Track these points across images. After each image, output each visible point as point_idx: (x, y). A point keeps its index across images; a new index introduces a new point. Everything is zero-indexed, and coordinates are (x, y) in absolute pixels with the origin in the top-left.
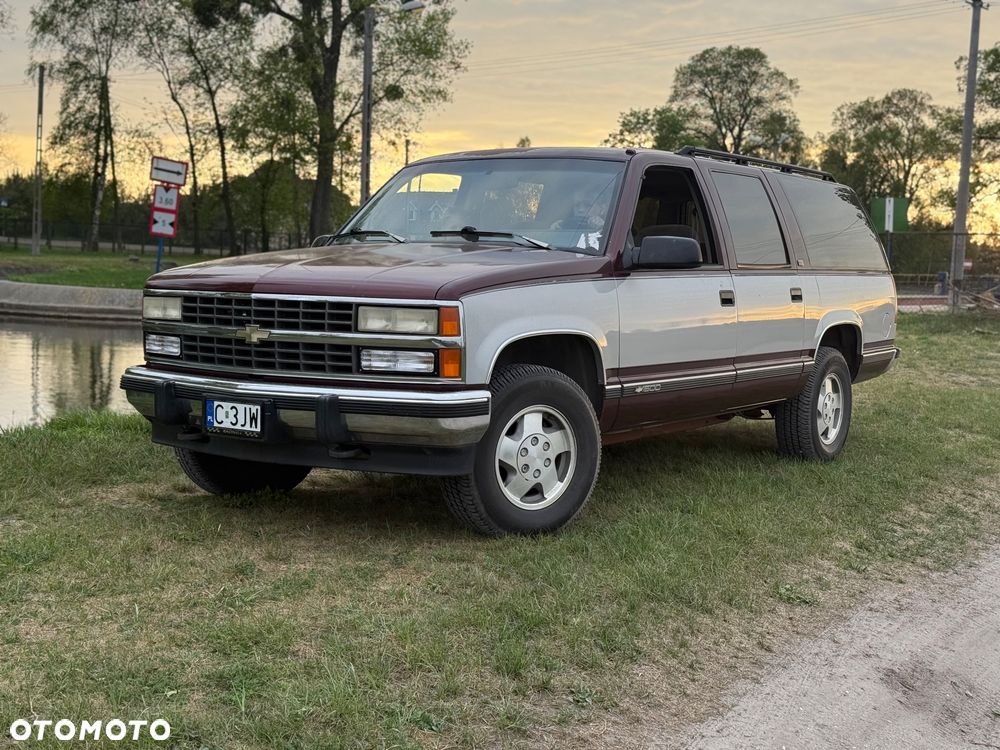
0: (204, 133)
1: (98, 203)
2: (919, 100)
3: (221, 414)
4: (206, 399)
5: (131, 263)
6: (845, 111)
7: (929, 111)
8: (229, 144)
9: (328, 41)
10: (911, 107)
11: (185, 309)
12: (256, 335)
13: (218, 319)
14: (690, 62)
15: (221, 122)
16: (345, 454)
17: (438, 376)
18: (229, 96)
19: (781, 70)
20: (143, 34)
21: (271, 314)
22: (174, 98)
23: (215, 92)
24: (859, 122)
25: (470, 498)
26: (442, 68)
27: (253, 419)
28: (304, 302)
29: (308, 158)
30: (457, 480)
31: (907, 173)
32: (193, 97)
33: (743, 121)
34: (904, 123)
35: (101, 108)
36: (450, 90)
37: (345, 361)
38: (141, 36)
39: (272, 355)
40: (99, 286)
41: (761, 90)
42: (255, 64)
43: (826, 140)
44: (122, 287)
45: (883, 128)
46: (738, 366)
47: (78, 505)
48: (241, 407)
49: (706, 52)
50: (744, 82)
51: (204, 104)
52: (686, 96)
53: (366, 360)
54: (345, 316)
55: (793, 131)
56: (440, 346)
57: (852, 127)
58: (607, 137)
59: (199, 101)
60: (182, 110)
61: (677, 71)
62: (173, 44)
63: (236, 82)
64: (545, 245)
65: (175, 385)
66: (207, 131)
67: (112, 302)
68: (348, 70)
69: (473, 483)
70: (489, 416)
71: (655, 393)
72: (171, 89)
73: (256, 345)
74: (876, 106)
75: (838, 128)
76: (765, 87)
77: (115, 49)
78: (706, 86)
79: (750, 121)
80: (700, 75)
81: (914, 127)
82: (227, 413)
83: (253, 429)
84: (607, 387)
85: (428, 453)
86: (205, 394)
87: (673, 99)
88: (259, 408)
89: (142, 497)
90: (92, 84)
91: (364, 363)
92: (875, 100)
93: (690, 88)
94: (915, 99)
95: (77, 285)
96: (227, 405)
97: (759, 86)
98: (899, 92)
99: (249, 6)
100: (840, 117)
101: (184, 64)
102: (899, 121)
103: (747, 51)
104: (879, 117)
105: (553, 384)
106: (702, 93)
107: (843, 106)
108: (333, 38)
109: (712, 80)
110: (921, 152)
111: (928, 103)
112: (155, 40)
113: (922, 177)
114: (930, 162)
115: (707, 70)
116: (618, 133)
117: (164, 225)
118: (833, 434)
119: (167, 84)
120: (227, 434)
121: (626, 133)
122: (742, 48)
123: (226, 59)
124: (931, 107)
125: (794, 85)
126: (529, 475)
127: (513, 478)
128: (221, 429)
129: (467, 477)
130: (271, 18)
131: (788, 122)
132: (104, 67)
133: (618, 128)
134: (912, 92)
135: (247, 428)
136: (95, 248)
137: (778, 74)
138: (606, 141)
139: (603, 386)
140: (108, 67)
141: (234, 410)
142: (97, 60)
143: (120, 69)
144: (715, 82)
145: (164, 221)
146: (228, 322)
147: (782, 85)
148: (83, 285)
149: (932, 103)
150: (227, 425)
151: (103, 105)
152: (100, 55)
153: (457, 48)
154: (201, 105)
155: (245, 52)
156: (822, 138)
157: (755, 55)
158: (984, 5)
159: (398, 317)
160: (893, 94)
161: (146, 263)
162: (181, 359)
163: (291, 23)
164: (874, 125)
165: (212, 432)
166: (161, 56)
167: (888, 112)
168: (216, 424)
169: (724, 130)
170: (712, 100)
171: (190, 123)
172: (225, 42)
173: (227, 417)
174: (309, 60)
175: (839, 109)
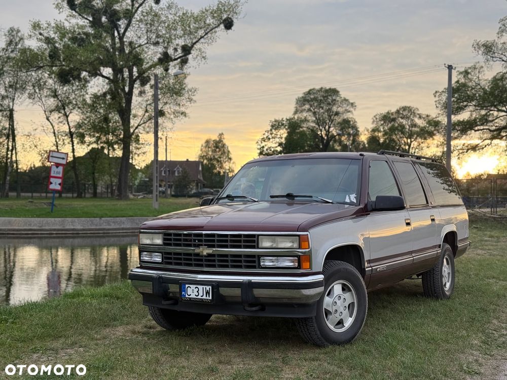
0: (62, 136)
1: (8, 173)
2: (412, 111)
3: (189, 291)
4: (182, 284)
5: (29, 203)
6: (378, 117)
7: (418, 116)
8: (76, 141)
9: (127, 89)
10: (409, 114)
11: (164, 239)
12: (206, 251)
13: (184, 244)
14: (303, 95)
15: (71, 130)
16: (254, 309)
17: (300, 269)
18: (75, 117)
19: (347, 98)
20: (31, 88)
21: (214, 241)
22: (48, 119)
23: (68, 115)
24: (385, 122)
25: (313, 328)
26: (184, 101)
27: (208, 293)
28: (230, 235)
29: (116, 146)
30: (306, 319)
31: (410, 146)
32: (57, 118)
33: (330, 123)
34: (407, 122)
35: (10, 125)
36: (187, 111)
37: (253, 263)
38: (30, 89)
39: (214, 261)
40: (23, 217)
41: (338, 108)
42: (89, 101)
43: (369, 131)
44: (35, 217)
45: (396, 125)
46: (414, 255)
47: (104, 338)
48: (200, 287)
49: (310, 90)
50: (329, 104)
51: (62, 121)
52: (302, 111)
53: (263, 262)
54: (252, 241)
55: (355, 127)
56: (301, 254)
57: (382, 125)
58: (264, 133)
59: (60, 120)
60: (52, 125)
61: (296, 99)
62: (45, 92)
63: (79, 110)
64: (331, 201)
65: (162, 277)
66: (64, 135)
67: (30, 225)
68: (136, 103)
69: (314, 321)
70: (323, 287)
71: (385, 270)
72: (46, 115)
73: (205, 256)
74: (392, 114)
75: (375, 125)
76: (340, 106)
77: (17, 96)
78: (311, 106)
79: (333, 123)
80: (308, 101)
81: (411, 124)
82: (193, 290)
83: (208, 298)
84: (366, 269)
85: (296, 306)
86: (180, 281)
87: (296, 113)
88: (210, 287)
89: (134, 332)
90: (5, 113)
91: (262, 264)
92: (392, 111)
93: (303, 108)
94: (411, 110)
95: (11, 217)
96: (193, 287)
97: (337, 106)
98: (403, 107)
99: (87, 73)
100: (375, 120)
101: (52, 102)
102: (404, 122)
103: (330, 89)
104: (394, 120)
105: (346, 269)
106: (309, 110)
107: (376, 115)
108: (129, 88)
109: (314, 104)
110: (415, 136)
111: (417, 112)
112: (37, 91)
113: (417, 148)
114: (419, 140)
115: (311, 99)
116: (269, 130)
117: (56, 185)
118: (448, 285)
119: (44, 112)
120: (193, 301)
121: (273, 130)
122: (328, 88)
123: (74, 99)
124: (418, 114)
125: (354, 105)
126: (337, 315)
127: (330, 317)
128: (190, 298)
129: (312, 318)
130: (98, 79)
131: (351, 123)
132: (11, 104)
133: (270, 128)
134: (409, 107)
135: (204, 297)
136: (7, 196)
137: (346, 100)
138: (264, 134)
139: (365, 269)
140: (13, 104)
141: (197, 289)
142: (7, 101)
143: (19, 105)
144: (315, 105)
145: (55, 183)
146: (190, 245)
147: (348, 105)
148: (14, 217)
149: (419, 113)
150: (193, 296)
151: (11, 124)
152: (9, 99)
153: (191, 91)
154: (61, 122)
155: (83, 95)
156: (368, 130)
157: (335, 92)
158: (454, 68)
159: (279, 240)
160: (400, 109)
161: (37, 203)
162: (163, 264)
163: (108, 81)
164: (392, 123)
165: (185, 300)
166: (40, 99)
167: (398, 117)
168: (187, 296)
169: (321, 128)
170: (315, 113)
171: (56, 131)
172: (73, 90)
173: (193, 292)
174: (117, 99)
175: (375, 116)
